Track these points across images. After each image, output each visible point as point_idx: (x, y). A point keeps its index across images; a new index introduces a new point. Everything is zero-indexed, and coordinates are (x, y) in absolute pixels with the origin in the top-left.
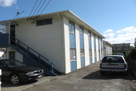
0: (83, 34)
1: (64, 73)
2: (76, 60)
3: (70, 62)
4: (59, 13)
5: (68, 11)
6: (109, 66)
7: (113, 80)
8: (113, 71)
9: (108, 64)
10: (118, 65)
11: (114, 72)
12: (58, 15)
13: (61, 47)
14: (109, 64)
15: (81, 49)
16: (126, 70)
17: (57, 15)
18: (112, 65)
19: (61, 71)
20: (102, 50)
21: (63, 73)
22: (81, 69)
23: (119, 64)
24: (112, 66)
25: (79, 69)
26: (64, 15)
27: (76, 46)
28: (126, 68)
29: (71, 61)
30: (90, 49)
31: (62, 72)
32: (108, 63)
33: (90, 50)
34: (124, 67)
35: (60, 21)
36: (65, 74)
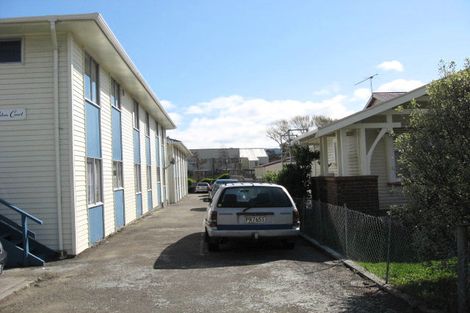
0: (119, 107)
1: (69, 253)
2: (100, 203)
3: (86, 212)
4: (56, 22)
5: (93, 19)
6: (243, 221)
7: (265, 265)
8: (256, 236)
9: (238, 214)
10: (272, 214)
11: (260, 238)
12: (53, 27)
13: (58, 154)
14: (242, 214)
15: (114, 163)
16: (298, 229)
17: (50, 31)
18: (253, 214)
19: (58, 245)
20: (164, 169)
21: (65, 253)
22: (115, 234)
23: (277, 211)
24: (254, 220)
25: (110, 236)
26: (72, 33)
27: (103, 152)
28: (297, 225)
29: (90, 206)
30: (136, 165)
31: (61, 248)
32: (240, 210)
33: (138, 167)
34: (290, 221)
35: (56, 52)
36: (72, 257)
